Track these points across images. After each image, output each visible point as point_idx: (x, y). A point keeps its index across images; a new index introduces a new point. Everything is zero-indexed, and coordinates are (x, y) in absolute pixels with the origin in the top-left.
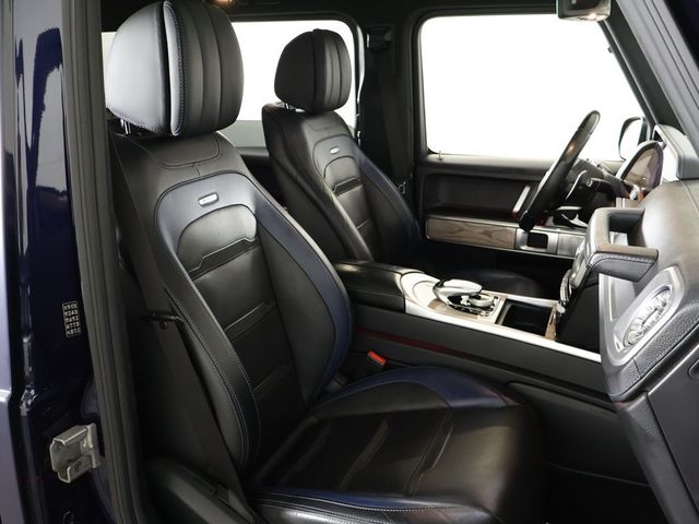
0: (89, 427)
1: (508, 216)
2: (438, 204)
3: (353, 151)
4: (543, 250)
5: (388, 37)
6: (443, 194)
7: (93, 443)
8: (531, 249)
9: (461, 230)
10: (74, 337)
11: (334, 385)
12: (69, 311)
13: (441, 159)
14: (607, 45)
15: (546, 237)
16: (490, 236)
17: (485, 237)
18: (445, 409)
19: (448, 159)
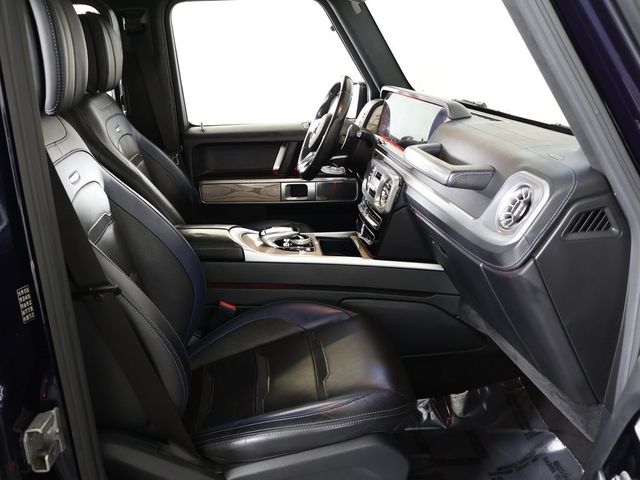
0: (53, 411)
1: (271, 174)
2: (207, 171)
3: (130, 130)
4: (306, 198)
5: (143, 20)
6: (212, 161)
7: (59, 427)
8: (294, 198)
9: (233, 191)
10: (31, 322)
11: (193, 339)
12: (23, 295)
13: (203, 131)
14: (329, 23)
15: (306, 186)
16: (259, 193)
17: (254, 194)
18: (302, 333)
19: (209, 130)
